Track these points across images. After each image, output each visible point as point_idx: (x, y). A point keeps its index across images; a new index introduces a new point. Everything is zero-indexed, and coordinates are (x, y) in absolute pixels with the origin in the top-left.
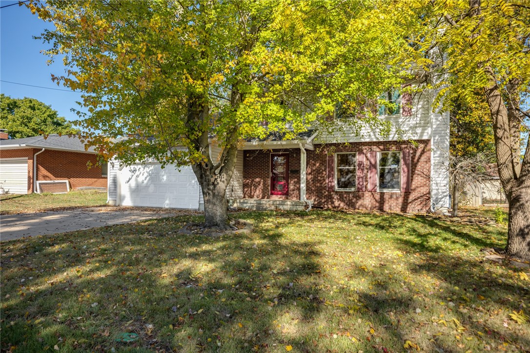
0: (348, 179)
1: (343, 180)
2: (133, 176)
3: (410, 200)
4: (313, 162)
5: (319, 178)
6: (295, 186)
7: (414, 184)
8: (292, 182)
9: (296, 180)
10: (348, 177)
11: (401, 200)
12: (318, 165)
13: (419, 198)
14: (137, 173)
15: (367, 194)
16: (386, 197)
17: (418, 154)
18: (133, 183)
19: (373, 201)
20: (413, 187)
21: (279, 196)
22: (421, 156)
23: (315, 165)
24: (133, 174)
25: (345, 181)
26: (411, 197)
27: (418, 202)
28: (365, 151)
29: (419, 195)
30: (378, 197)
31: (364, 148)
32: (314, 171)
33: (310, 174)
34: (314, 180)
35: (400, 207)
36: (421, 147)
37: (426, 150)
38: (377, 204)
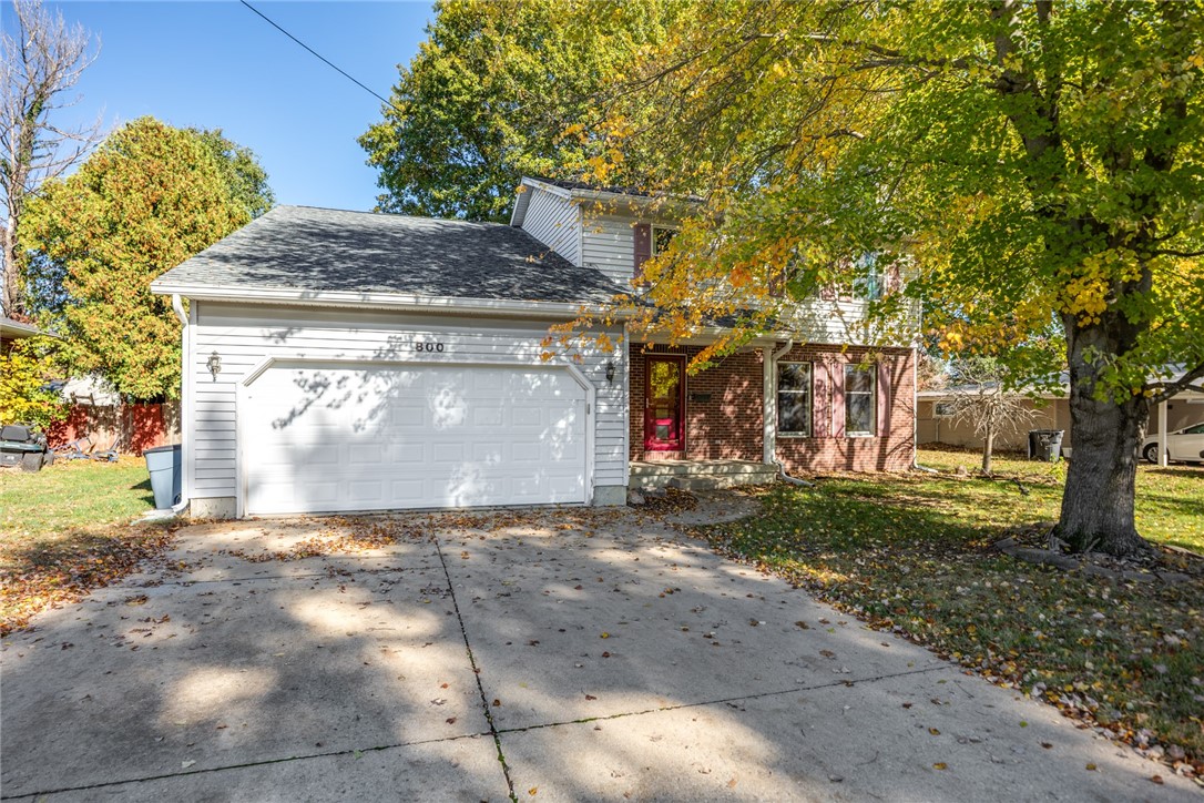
0: (795, 413)
1: (786, 415)
2: (309, 403)
3: (888, 451)
4: (737, 378)
5: (749, 412)
6: (701, 428)
7: (894, 422)
8: (695, 420)
9: (703, 415)
10: (794, 409)
11: (876, 450)
12: (745, 384)
13: (899, 446)
14: (332, 393)
15: (829, 443)
16: (857, 445)
17: (898, 371)
18: (304, 432)
19: (838, 455)
20: (892, 428)
21: (667, 453)
22: (901, 374)
23: (740, 385)
24: (312, 395)
25: (791, 418)
26: (892, 443)
27: (898, 452)
28: (825, 361)
29: (900, 441)
30: (844, 446)
31: (824, 355)
32: (740, 396)
33: (731, 402)
34: (740, 416)
35: (875, 463)
36: (902, 359)
37: (908, 366)
38: (844, 461)
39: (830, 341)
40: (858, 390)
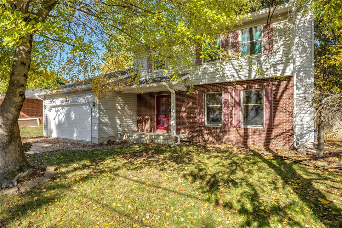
0: (217, 115)
1: (212, 116)
2: (57, 115)
3: (272, 136)
4: (187, 101)
5: (192, 115)
7: (276, 121)
11: (264, 136)
12: (191, 104)
13: (281, 134)
14: (59, 113)
15: (233, 130)
16: (250, 132)
17: (281, 90)
18: (57, 120)
19: (238, 136)
20: (276, 123)
21: (162, 130)
22: (283, 92)
23: (188, 104)
25: (214, 118)
26: (274, 133)
27: (281, 138)
28: (230, 90)
29: (282, 131)
30: (242, 132)
31: (229, 87)
32: (188, 109)
33: (185, 112)
34: (188, 116)
35: (263, 142)
36: (283, 84)
37: (288, 87)
38: (242, 139)
39: (227, 80)
40: (253, 103)
